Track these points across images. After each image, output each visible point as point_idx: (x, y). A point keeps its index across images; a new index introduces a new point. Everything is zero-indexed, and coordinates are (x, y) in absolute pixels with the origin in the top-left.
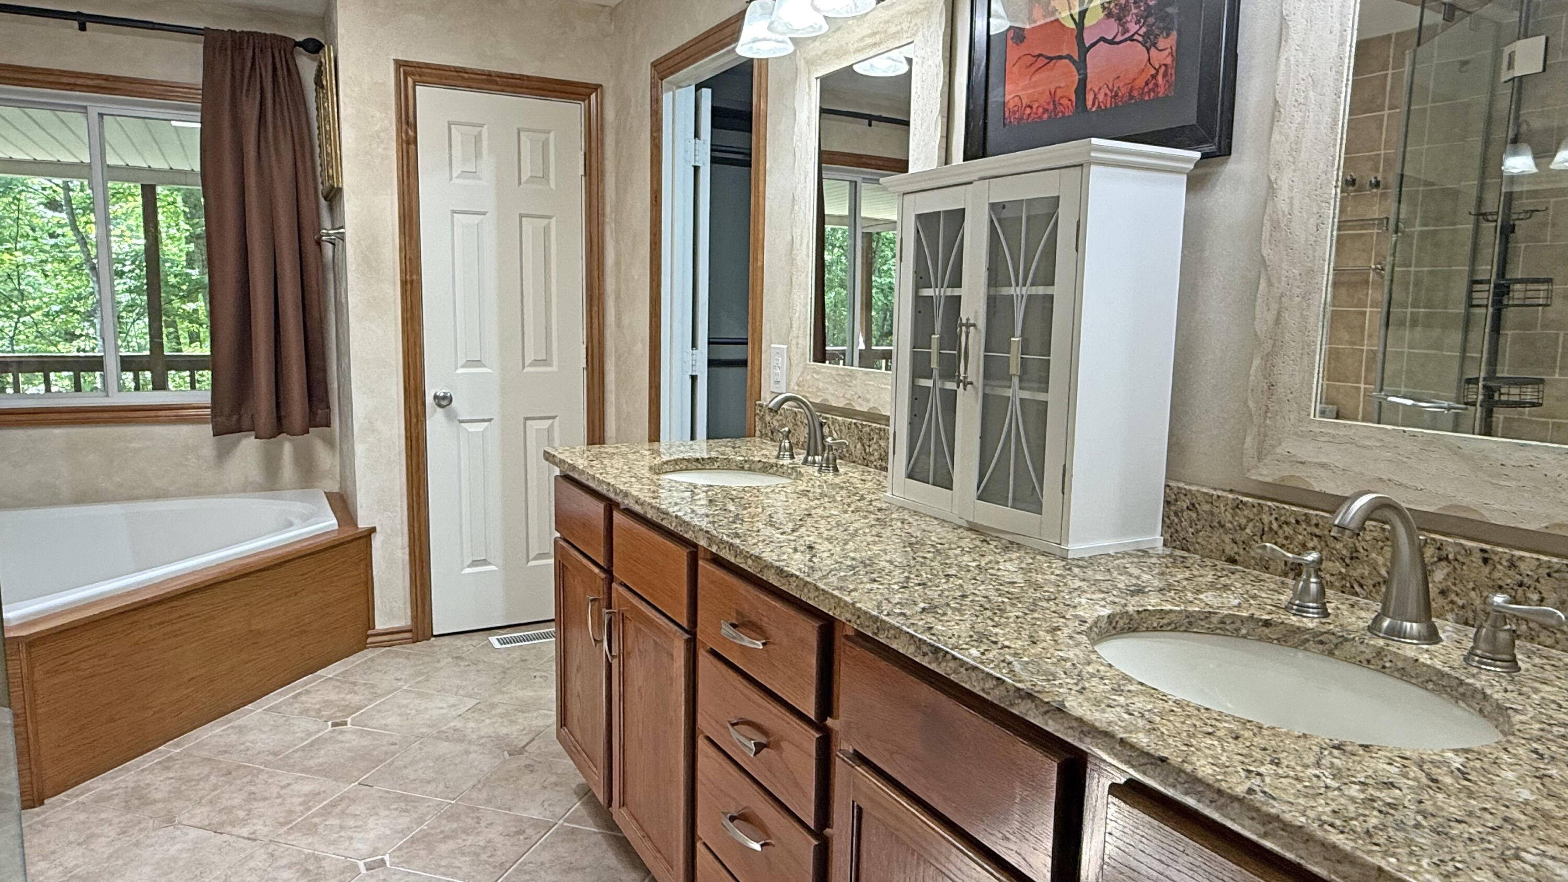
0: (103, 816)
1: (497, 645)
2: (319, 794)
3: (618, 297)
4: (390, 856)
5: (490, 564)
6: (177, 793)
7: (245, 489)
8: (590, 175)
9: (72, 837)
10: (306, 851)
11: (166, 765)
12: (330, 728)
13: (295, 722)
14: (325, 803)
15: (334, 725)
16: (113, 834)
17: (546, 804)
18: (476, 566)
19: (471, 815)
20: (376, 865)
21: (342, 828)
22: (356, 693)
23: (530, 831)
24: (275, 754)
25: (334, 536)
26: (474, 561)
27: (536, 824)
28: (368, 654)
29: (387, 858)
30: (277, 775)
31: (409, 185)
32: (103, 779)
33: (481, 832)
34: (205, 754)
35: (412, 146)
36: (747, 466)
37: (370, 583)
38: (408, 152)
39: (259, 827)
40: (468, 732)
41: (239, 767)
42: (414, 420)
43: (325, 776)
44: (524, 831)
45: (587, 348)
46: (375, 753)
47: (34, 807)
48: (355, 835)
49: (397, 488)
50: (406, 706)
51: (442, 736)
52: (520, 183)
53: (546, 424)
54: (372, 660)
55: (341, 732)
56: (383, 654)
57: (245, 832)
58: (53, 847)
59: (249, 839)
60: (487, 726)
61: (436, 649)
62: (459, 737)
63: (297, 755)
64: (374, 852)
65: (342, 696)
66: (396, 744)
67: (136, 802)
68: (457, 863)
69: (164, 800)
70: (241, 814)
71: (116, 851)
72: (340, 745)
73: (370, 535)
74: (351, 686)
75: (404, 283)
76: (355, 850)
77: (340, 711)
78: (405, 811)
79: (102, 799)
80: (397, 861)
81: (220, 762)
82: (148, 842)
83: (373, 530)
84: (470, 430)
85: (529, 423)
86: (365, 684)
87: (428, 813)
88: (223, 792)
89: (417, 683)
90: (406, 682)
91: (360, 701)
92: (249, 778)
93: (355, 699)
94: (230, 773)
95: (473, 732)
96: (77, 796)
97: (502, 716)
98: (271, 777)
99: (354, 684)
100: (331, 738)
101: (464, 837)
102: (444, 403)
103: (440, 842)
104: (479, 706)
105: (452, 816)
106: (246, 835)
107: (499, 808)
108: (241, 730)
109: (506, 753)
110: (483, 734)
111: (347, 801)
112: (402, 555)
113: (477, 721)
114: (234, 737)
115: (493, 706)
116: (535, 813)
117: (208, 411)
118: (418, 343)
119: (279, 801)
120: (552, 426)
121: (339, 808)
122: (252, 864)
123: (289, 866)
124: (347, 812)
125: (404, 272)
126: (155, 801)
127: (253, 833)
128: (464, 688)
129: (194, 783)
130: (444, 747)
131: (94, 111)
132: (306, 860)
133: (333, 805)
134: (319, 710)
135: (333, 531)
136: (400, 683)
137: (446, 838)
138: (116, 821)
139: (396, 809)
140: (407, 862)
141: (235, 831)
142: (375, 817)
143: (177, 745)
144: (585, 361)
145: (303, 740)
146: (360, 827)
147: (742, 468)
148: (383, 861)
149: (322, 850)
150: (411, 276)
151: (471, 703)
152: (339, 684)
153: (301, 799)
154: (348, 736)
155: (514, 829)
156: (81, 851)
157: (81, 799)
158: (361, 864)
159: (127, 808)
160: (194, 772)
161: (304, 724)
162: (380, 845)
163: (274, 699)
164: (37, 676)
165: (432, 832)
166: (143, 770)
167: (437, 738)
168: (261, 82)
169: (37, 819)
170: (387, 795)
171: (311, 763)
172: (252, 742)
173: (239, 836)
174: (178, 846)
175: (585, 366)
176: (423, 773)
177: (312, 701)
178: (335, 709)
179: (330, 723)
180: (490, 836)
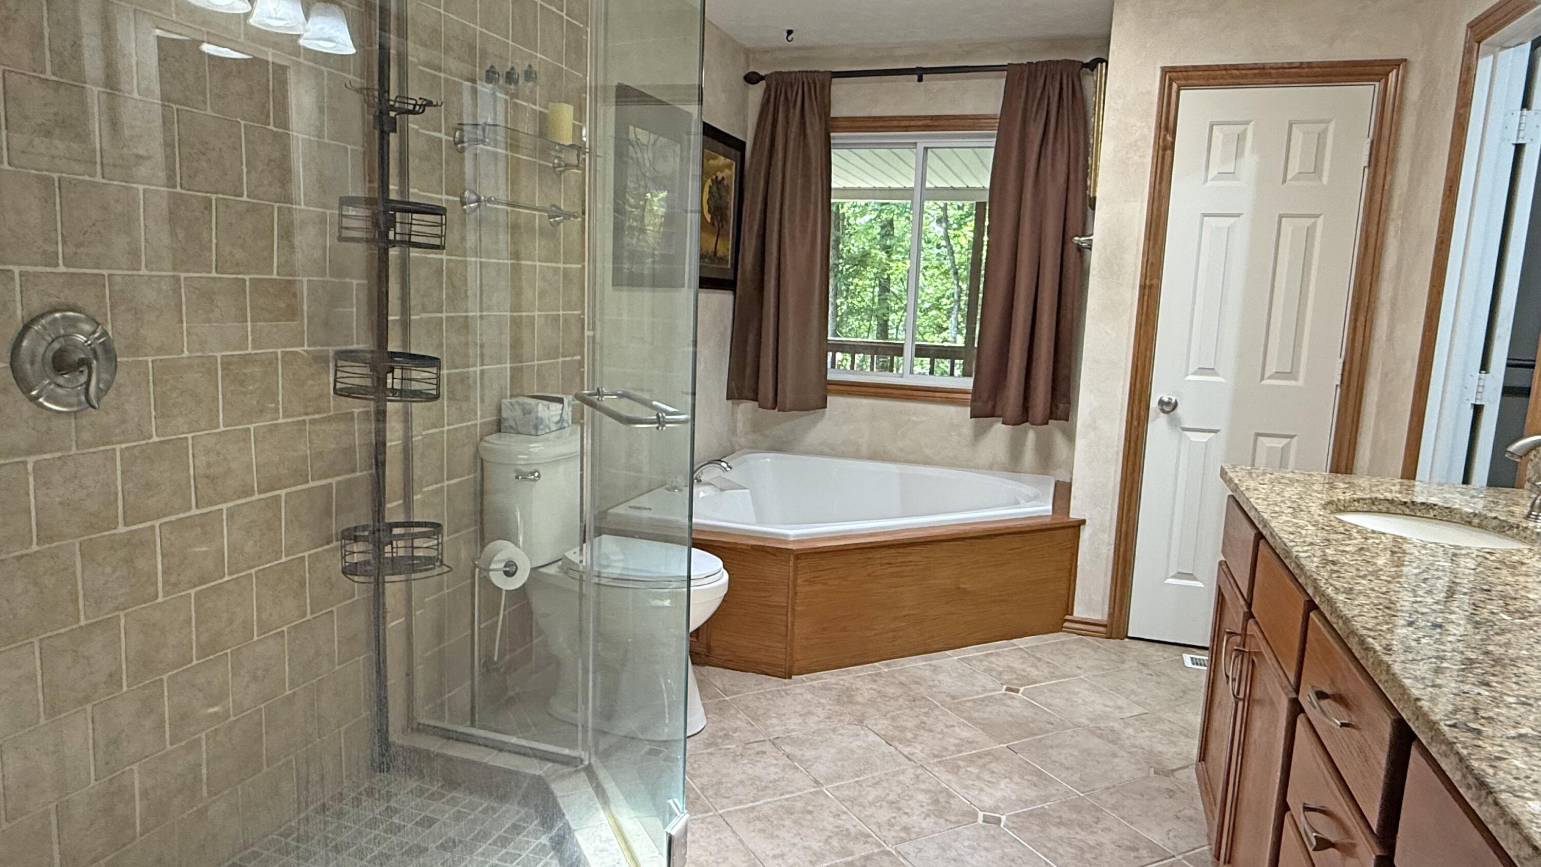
0: (822, 701)
1: (1188, 663)
2: (972, 742)
3: (1394, 306)
4: (1007, 819)
5: (1195, 579)
6: (872, 702)
7: (991, 467)
8: (1376, 166)
9: (799, 708)
10: (944, 785)
11: (875, 677)
12: (1003, 691)
13: (978, 676)
14: (974, 752)
15: (1008, 689)
16: (822, 716)
17: (1171, 834)
18: (1181, 578)
19: (1094, 813)
20: (992, 820)
21: (978, 778)
22: (1036, 667)
23: (1143, 852)
24: (953, 698)
25: (1048, 521)
26: (1179, 573)
27: (1153, 848)
28: (1061, 637)
29: (1003, 818)
30: (947, 715)
31: (1160, 191)
32: (832, 674)
33: (1095, 833)
34: (903, 679)
35: (1169, 152)
36: (1476, 521)
37: (1073, 570)
38: (1163, 158)
39: (917, 750)
40: (1124, 736)
41: (923, 697)
42: (1135, 423)
43: (982, 729)
44: (1137, 850)
45: (1344, 363)
46: (1031, 725)
47: (785, 678)
48: (986, 788)
49: (1111, 485)
50: (1076, 694)
51: (1097, 733)
52: (1284, 181)
53: (1280, 443)
54: (1063, 643)
55: (1012, 698)
56: (1075, 641)
57: (906, 751)
58: (785, 711)
59: (907, 757)
60: (1144, 739)
61: (1127, 650)
62: (1114, 738)
63: (969, 704)
64: (995, 809)
65: (1024, 666)
66: (1052, 724)
67: (846, 699)
68: (1061, 851)
69: (863, 705)
70: (909, 735)
71: (819, 730)
72: (1004, 708)
73: (1079, 526)
74: (1035, 661)
75: (1143, 287)
76: (980, 801)
77: (1017, 679)
78: (1035, 786)
79: (825, 688)
80: (1011, 825)
81: (911, 690)
82: (842, 731)
83: (1083, 522)
84: (1193, 439)
85: (1261, 439)
86: (1048, 663)
87: (1054, 795)
88: (903, 714)
89: (1094, 676)
90: (1085, 672)
91: (1038, 676)
92: (926, 709)
93: (1034, 673)
94: (914, 701)
95: (1128, 738)
96: (812, 680)
97: (1164, 733)
98: (943, 715)
99: (1039, 659)
100: (1001, 700)
101: (1078, 829)
102: (1167, 409)
103: (1054, 825)
104: (1144, 716)
105: (1075, 807)
106: (906, 753)
107: (1123, 818)
108: (936, 669)
109: (1152, 770)
110: (1137, 744)
111: (991, 757)
112: (1107, 551)
113: (1136, 730)
114: (928, 673)
115: (1160, 720)
116: (1156, 837)
117: (970, 396)
118: (1149, 347)
119: (940, 736)
120: (1288, 445)
121: (983, 760)
122: (901, 778)
123: (927, 791)
124: (988, 767)
125: (1144, 276)
126: (857, 703)
127: (912, 754)
128: (1137, 694)
129: (887, 699)
130: (1095, 743)
131: (921, 146)
132: (941, 792)
133: (979, 756)
134: (1000, 673)
135: (1047, 516)
136: (1079, 671)
137: (1061, 824)
138: (828, 707)
139: (1028, 780)
140: (1019, 830)
141: (900, 747)
142: (1007, 780)
143: (887, 665)
144: (1339, 378)
145: (978, 693)
146: (992, 783)
147: (1470, 523)
148: (999, 820)
149: (955, 788)
150: (1151, 280)
151: (1137, 710)
152: (1026, 655)
153: (956, 742)
154: (1016, 703)
155: (1127, 843)
156: (800, 720)
157: (814, 683)
158: (981, 815)
159: (839, 701)
160: (891, 690)
161: (983, 680)
162: (1002, 805)
163: (971, 652)
164: (799, 581)
165: (1051, 813)
166: (859, 677)
167: (1092, 732)
168: (1048, 105)
169: (784, 687)
170: (1025, 765)
171: (976, 715)
172: (939, 681)
173: (900, 752)
174: (858, 743)
175: (1338, 383)
176: (1066, 758)
177: (998, 663)
178: (1014, 676)
179: (1005, 687)
180: (1103, 840)
